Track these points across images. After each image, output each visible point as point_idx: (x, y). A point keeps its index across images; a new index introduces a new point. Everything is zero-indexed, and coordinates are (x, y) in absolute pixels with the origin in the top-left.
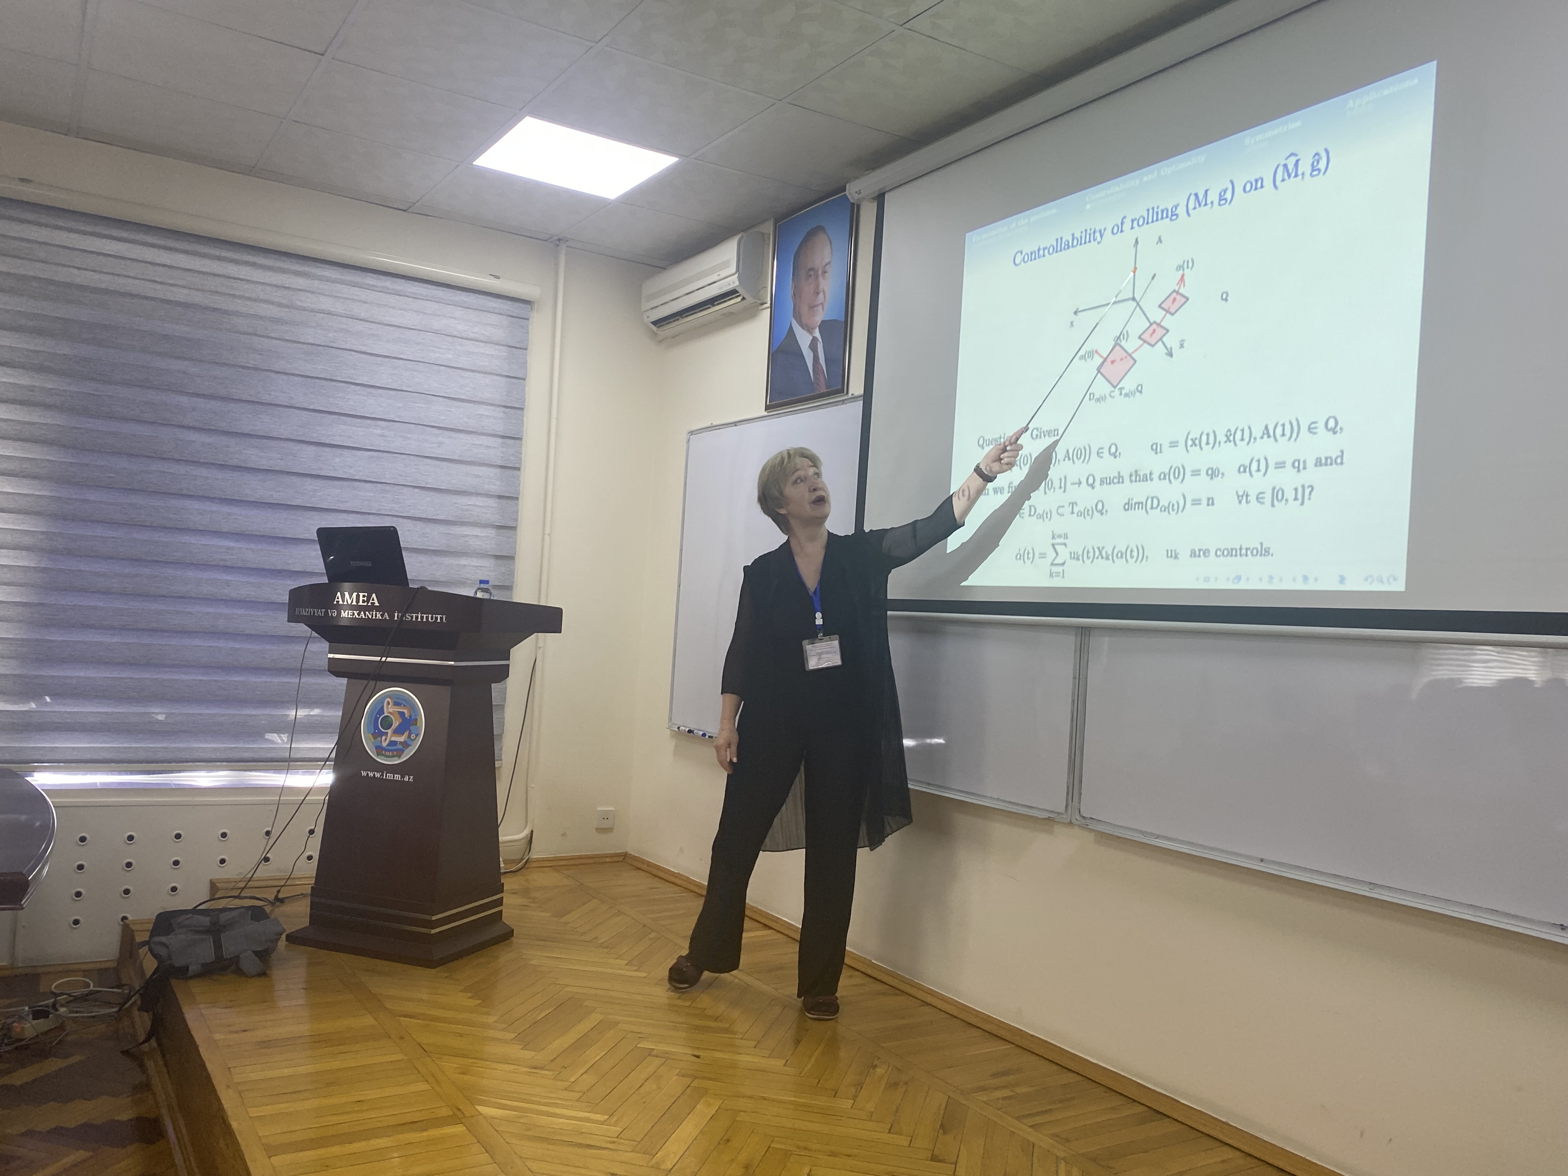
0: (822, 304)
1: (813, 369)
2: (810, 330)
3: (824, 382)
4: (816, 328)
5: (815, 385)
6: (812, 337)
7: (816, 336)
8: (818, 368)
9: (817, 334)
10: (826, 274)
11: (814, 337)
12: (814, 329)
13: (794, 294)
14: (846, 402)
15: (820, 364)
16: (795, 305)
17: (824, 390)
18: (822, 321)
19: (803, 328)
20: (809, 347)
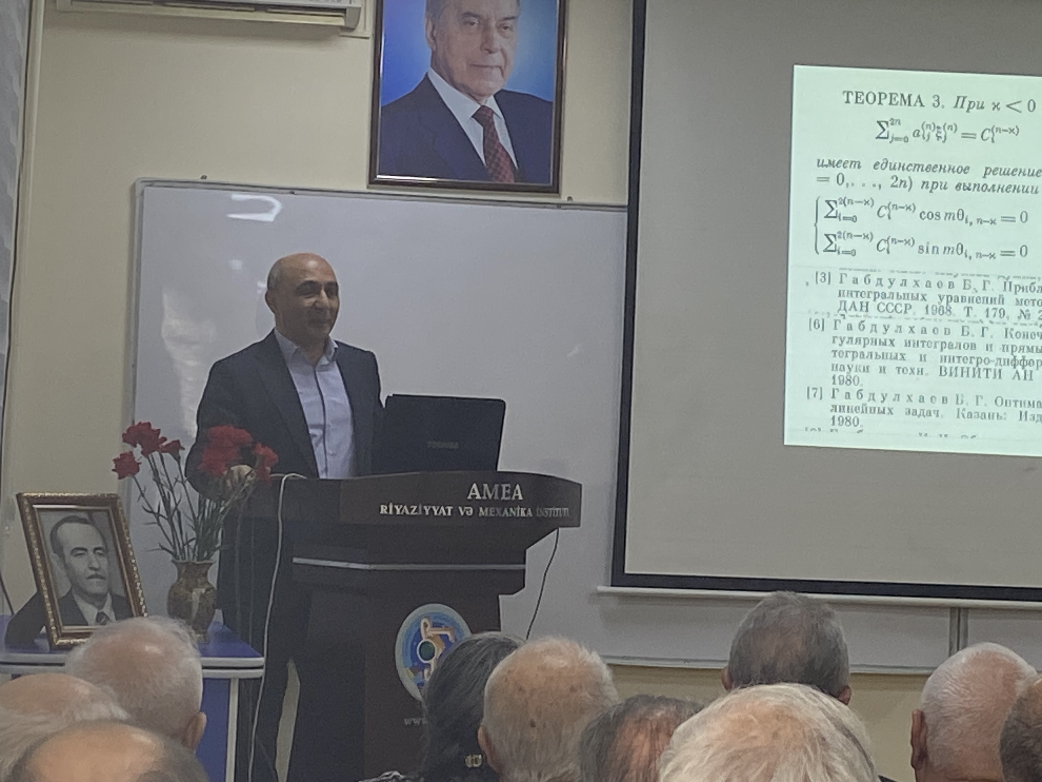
0: (497, 67)
1: (484, 151)
2: (474, 95)
3: (510, 172)
4: (489, 95)
5: (491, 171)
6: (479, 106)
7: (488, 105)
8: (497, 151)
9: (491, 103)
10: (508, 30)
11: (483, 107)
12: (482, 95)
13: (434, 39)
14: (562, 207)
15: (500, 145)
16: (434, 53)
17: (512, 182)
18: (502, 91)
19: (456, 88)
20: (473, 117)
